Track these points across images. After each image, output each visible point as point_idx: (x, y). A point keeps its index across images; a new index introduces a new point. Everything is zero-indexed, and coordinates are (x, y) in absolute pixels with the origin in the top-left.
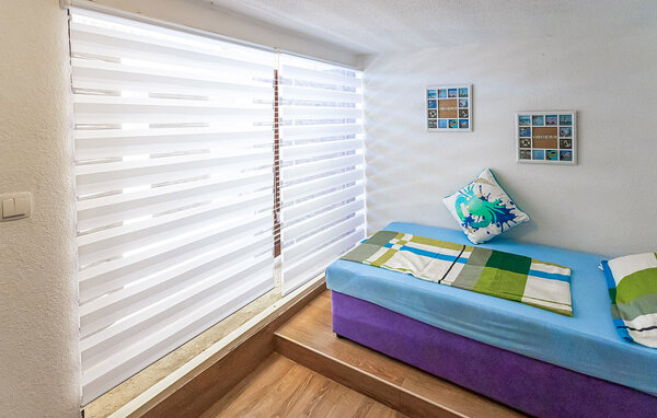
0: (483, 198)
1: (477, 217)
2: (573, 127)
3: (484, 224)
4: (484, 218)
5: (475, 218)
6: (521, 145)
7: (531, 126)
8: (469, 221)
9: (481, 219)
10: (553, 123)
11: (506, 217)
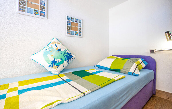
0: (59, 50)
1: (58, 60)
2: (82, 24)
3: (62, 62)
4: (61, 59)
5: (57, 60)
6: (68, 29)
7: (71, 21)
8: (54, 63)
9: (60, 60)
10: (77, 22)
11: (70, 57)
